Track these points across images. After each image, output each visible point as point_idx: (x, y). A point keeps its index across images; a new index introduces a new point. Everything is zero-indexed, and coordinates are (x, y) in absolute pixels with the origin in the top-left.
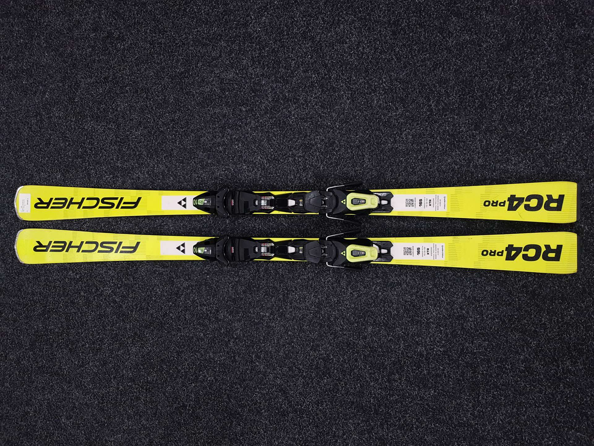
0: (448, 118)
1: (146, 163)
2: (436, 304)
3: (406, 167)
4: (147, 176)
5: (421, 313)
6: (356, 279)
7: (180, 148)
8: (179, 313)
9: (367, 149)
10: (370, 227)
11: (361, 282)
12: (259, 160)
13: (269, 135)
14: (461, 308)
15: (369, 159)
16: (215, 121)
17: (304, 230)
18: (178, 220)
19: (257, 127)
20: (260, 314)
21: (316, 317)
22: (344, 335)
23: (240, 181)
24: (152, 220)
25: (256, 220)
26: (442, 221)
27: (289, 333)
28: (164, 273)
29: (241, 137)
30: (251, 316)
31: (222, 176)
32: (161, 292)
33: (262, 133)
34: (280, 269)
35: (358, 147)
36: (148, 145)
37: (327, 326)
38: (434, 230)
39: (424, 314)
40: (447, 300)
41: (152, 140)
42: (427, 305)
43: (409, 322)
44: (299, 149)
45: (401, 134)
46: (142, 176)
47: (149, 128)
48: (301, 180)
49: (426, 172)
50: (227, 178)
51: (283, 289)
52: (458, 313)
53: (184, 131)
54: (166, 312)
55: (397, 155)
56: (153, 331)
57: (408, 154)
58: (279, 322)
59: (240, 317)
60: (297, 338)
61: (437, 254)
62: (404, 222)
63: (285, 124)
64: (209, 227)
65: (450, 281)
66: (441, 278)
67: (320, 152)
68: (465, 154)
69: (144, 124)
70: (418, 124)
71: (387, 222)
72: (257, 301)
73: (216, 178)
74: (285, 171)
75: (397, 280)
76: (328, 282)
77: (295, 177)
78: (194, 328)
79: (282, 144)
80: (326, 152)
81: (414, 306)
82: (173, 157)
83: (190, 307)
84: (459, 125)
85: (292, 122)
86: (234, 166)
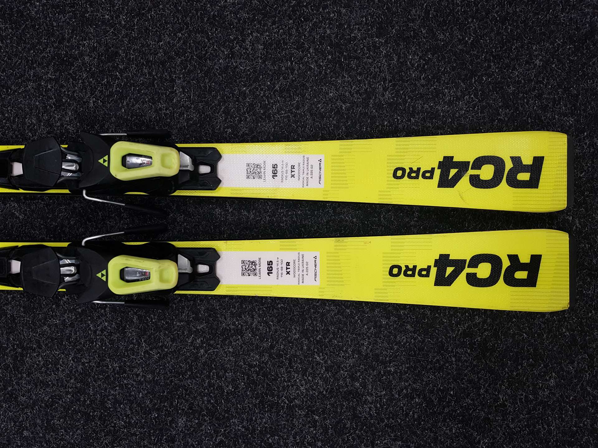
0: (329, 13)
2: (306, 370)
3: (251, 105)
5: (278, 388)
6: (156, 325)
9: (179, 68)
10: (185, 220)
11: (166, 329)
14: (353, 378)
15: (183, 88)
17: (57, 226)
21: (79, 400)
22: (132, 435)
26: (318, 210)
27: (25, 433)
35: (163, 63)
37: (100, 419)
38: (304, 226)
39: (284, 390)
40: (326, 362)
42: (290, 372)
43: (255, 406)
44: (48, 65)
45: (244, 41)
48: (51, 126)
49: (288, 116)
51: (13, 346)
52: (347, 386)
55: (235, 81)
57: (256, 80)
58: (5, 411)
60: (41, 442)
61: (305, 273)
62: (249, 212)
63: (22, 15)
65: (332, 323)
66: (315, 319)
67: (88, 72)
68: (360, 82)
70: (274, 23)
71: (218, 211)
74: (20, 108)
75: (234, 324)
76: (102, 330)
77: (40, 121)
79: (16, 55)
80: (101, 72)
81: (265, 375)
84: (349, 26)
85: (36, 13)
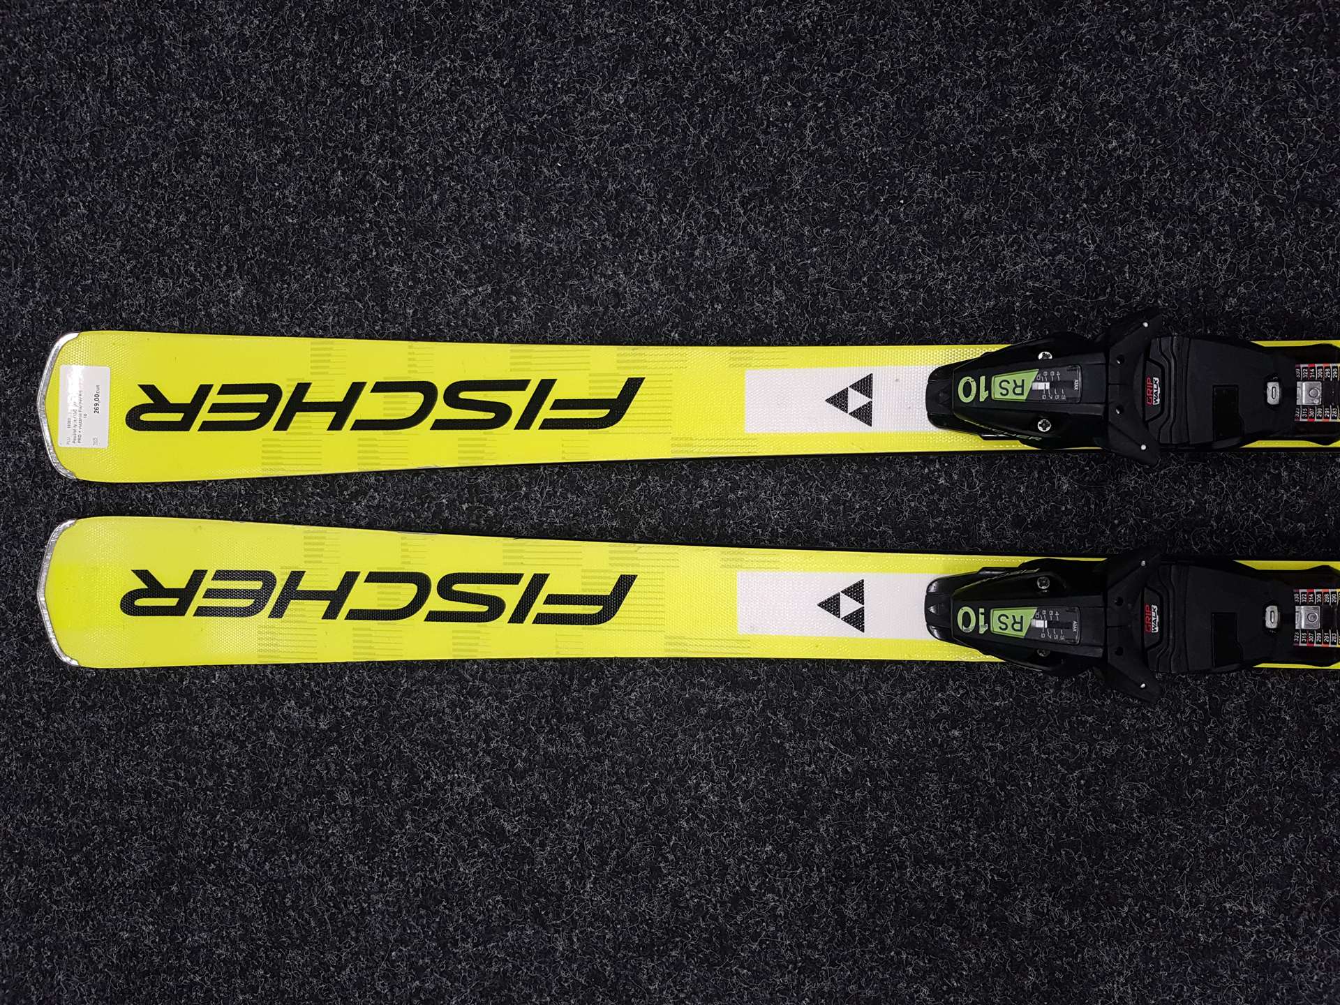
1: (653, 229)
4: (656, 285)
7: (823, 161)
8: (808, 891)
12: (1227, 202)
13: (1274, 90)
16: (1003, 31)
18: (806, 479)
19: (1213, 52)
20: (1223, 910)
23: (1127, 297)
24: (680, 478)
25: (1205, 476)
28: (736, 713)
29: (1134, 100)
30: (1176, 917)
31: (1037, 279)
32: (722, 796)
33: (1238, 82)
34: (1321, 701)
36: (662, 148)
41: (685, 128)
46: (630, 287)
47: (666, 71)
50: (1066, 286)
53: (844, 79)
54: (745, 888)
56: (679, 966)
59: (1124, 921)
64: (962, 511)
69: (646, 58)
72: (1208, 851)
73: (1006, 288)
78: (886, 964)
82: (789, 198)
83: (865, 866)
86: (1100, 232)
